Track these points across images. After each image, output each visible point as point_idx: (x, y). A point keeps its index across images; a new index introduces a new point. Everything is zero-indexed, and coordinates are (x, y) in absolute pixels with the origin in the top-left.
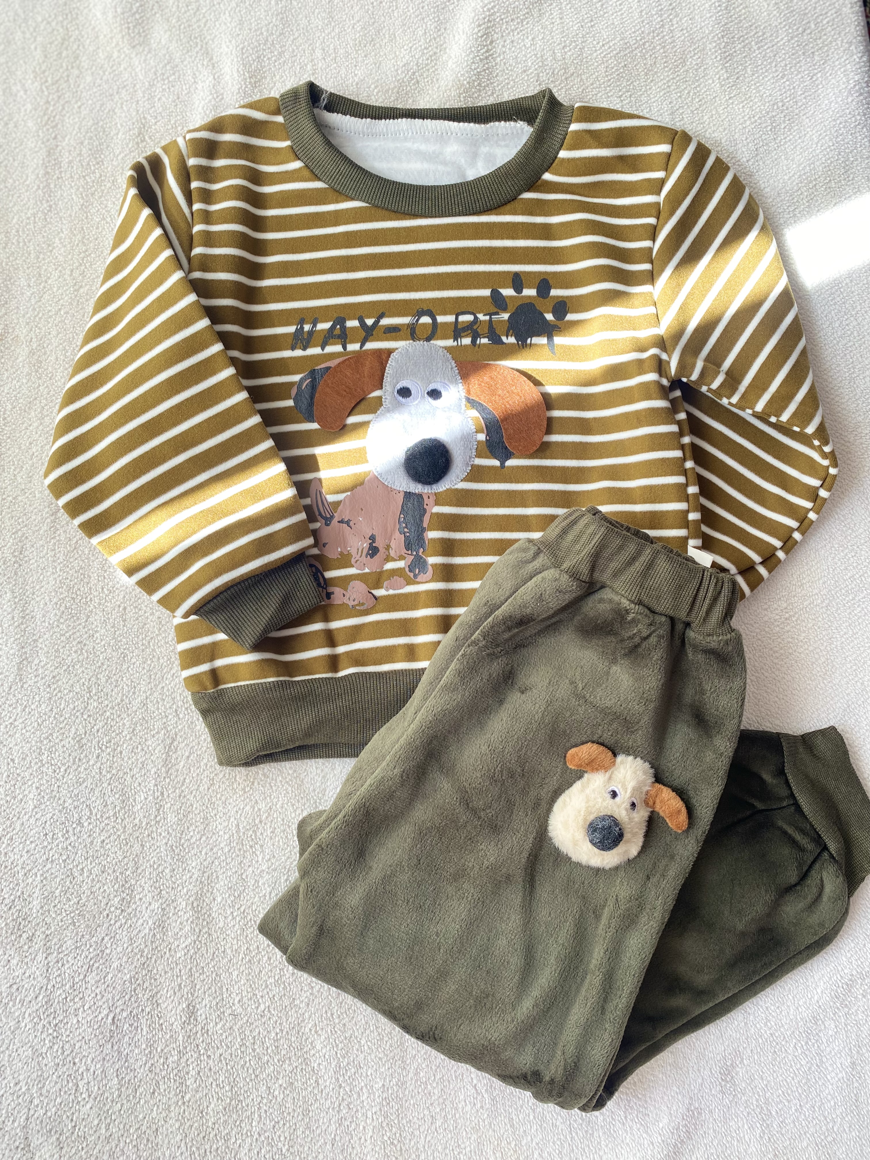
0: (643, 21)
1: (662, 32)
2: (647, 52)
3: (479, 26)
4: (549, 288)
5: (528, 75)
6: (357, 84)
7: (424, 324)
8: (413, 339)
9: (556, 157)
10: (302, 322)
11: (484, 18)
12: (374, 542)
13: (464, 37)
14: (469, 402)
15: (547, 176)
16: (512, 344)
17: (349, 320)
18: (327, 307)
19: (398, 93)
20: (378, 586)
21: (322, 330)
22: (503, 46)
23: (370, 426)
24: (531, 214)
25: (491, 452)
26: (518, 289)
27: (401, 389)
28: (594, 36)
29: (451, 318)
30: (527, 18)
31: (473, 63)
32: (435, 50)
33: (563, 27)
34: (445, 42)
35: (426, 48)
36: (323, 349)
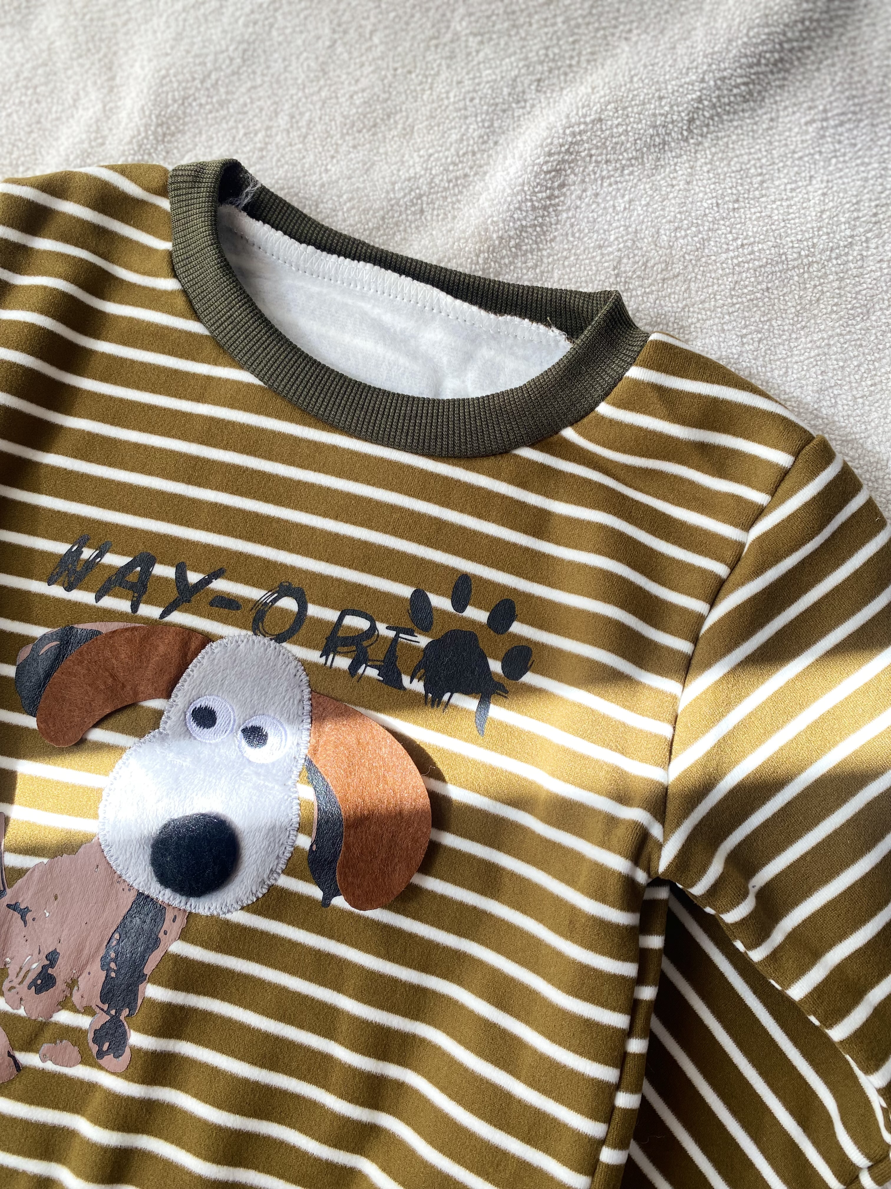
0: (820, 229)
1: (847, 254)
2: (812, 279)
3: (550, 154)
4: (511, 618)
5: (602, 255)
6: (323, 185)
7: (284, 611)
8: (256, 630)
9: (592, 409)
10: (83, 542)
11: (562, 145)
12: (52, 964)
13: (519, 164)
14: (309, 770)
15: (569, 433)
16: (417, 694)
17: (161, 563)
18: (133, 531)
19: (383, 218)
20: (29, 1046)
21: (110, 567)
22: (580, 198)
23: (124, 756)
24: (523, 485)
25: (313, 872)
26: (460, 604)
27: (200, 708)
28: (732, 226)
29: (331, 615)
30: (632, 165)
31: (520, 208)
32: (467, 170)
33: (686, 197)
34: (488, 164)
35: (454, 164)
36: (98, 599)
